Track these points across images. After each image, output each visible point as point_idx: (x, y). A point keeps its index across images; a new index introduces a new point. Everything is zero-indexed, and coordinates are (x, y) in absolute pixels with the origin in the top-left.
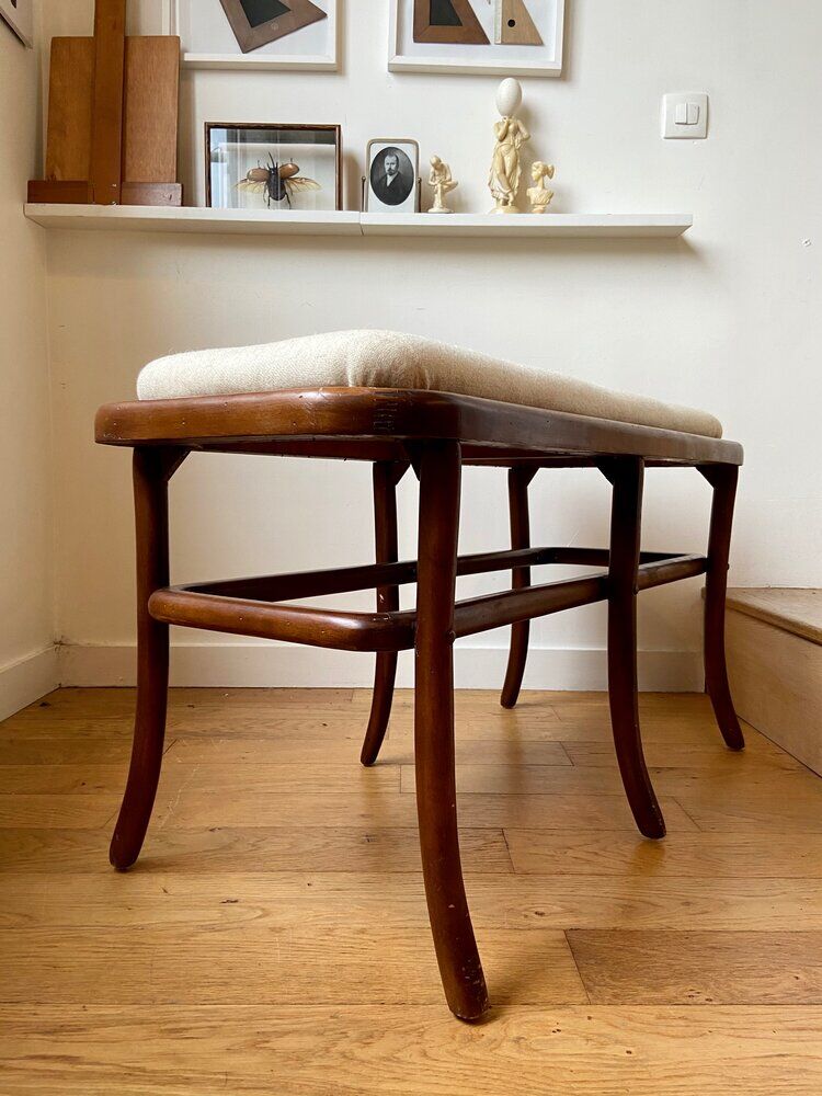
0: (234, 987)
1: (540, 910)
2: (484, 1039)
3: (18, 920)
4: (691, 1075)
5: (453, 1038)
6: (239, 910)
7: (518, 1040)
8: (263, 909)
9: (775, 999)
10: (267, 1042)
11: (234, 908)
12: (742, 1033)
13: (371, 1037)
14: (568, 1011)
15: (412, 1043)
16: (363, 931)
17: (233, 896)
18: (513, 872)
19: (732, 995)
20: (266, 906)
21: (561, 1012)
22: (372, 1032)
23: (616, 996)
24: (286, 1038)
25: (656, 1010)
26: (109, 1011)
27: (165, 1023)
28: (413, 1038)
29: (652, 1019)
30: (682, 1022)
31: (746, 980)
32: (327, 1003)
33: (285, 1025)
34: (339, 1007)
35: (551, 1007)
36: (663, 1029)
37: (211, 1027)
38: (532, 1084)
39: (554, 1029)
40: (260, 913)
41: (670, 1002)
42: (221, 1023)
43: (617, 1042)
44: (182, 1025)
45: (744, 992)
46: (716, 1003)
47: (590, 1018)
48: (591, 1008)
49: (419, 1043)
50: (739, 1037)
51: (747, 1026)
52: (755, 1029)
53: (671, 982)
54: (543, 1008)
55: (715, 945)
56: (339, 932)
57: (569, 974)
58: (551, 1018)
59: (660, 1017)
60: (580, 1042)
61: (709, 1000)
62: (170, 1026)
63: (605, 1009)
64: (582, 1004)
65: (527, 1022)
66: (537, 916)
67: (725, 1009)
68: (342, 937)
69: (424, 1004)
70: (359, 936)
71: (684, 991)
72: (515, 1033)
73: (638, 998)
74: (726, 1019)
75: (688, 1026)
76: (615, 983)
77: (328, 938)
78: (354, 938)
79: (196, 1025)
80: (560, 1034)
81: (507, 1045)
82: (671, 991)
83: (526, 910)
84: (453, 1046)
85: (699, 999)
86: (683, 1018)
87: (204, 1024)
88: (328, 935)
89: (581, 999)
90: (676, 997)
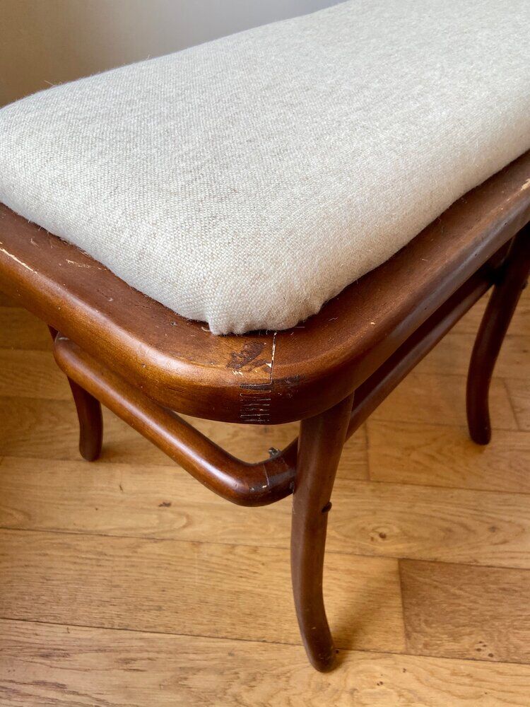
0: (166, 613)
1: (384, 531)
2: (329, 689)
3: (20, 517)
5: (309, 685)
6: (171, 516)
7: (352, 692)
8: (188, 517)
10: (186, 679)
11: (168, 514)
12: (508, 696)
13: (254, 679)
14: (389, 662)
15: (281, 689)
16: (255, 550)
17: (168, 498)
18: (368, 480)
19: (508, 651)
20: (190, 511)
21: (385, 662)
22: (255, 674)
23: (426, 645)
24: (200, 676)
25: (451, 663)
26: (84, 634)
27: (120, 652)
28: (282, 684)
30: (467, 680)
31: (522, 633)
32: (226, 638)
33: (199, 660)
34: (235, 643)
35: (378, 655)
37: (149, 659)
39: (378, 681)
40: (184, 521)
41: (462, 656)
42: (156, 655)
44: (132, 655)
45: (517, 647)
46: (494, 659)
47: (405, 670)
48: (406, 658)
49: (286, 690)
50: (505, 701)
51: (513, 689)
52: (518, 692)
53: (468, 630)
54: (374, 655)
55: (506, 586)
56: (239, 550)
57: (396, 616)
58: (378, 668)
59: (454, 674)
60: (395, 696)
61: (491, 655)
62: (123, 656)
63: (417, 660)
64: (401, 654)
65: (361, 672)
66: (380, 540)
67: (502, 667)
68: (241, 556)
69: (293, 644)
70: (253, 556)
71: (475, 643)
72: (351, 683)
73: (442, 649)
74: (500, 679)
75: (471, 685)
76: (428, 630)
77: (231, 557)
78: (248, 559)
79: (140, 655)
80: (382, 687)
81: (345, 696)
82: (466, 642)
83: (373, 530)
84: (309, 695)
85: (484, 654)
86: (469, 676)
87: (145, 655)
88: (231, 553)
89: (401, 648)
90: (468, 650)
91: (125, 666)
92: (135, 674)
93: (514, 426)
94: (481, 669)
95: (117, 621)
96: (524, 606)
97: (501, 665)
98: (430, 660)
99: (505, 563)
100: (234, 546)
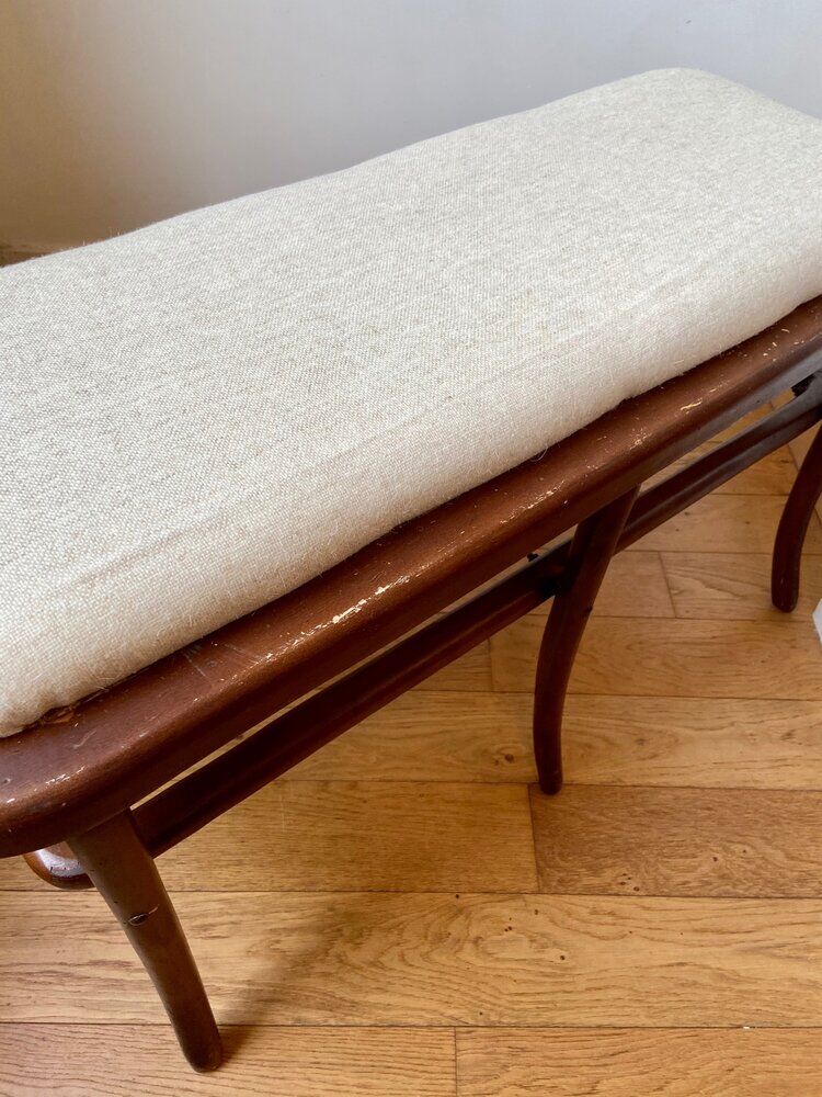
0: (248, 868)
1: (510, 752)
2: (450, 940)
4: (606, 987)
5: (426, 937)
7: (477, 940)
9: (691, 889)
12: (656, 934)
13: (360, 935)
14: (520, 903)
15: (393, 944)
16: (354, 785)
18: (492, 691)
19: (656, 883)
21: (513, 904)
22: (361, 929)
23: (561, 881)
25: (590, 901)
27: (195, 917)
28: (394, 938)
29: (584, 913)
30: (609, 919)
31: (673, 861)
32: (325, 891)
33: (292, 920)
34: (336, 896)
35: (507, 897)
36: (594, 928)
37: (232, 923)
38: (484, 997)
39: (506, 926)
41: (604, 891)
42: (241, 918)
43: (555, 944)
44: (209, 920)
45: (667, 879)
46: (641, 893)
47: (537, 912)
48: (540, 898)
49: (398, 944)
50: (652, 939)
51: (662, 925)
52: (667, 929)
53: (610, 862)
54: (501, 897)
55: (653, 807)
56: (333, 787)
57: (525, 850)
58: (506, 912)
59: (594, 912)
60: (526, 943)
61: (636, 889)
62: (199, 922)
63: (551, 899)
64: (533, 893)
65: (486, 917)
66: (506, 763)
67: (648, 901)
68: (338, 794)
69: (404, 892)
70: (351, 793)
71: (618, 876)
72: (475, 932)
73: (579, 885)
74: (646, 915)
75: (614, 924)
76: (562, 864)
77: (324, 795)
78: (346, 797)
79: (219, 920)
80: (510, 933)
81: (468, 947)
82: (608, 875)
83: (498, 752)
84: (426, 948)
85: (629, 888)
86: (612, 914)
87: (226, 919)
88: (323, 791)
89: (533, 886)
90: (610, 885)
91: (203, 934)
92: (217, 941)
93: (670, 613)
94: (624, 905)
95: (187, 882)
96: (675, 830)
97: (648, 900)
98: (567, 898)
99: (654, 781)
100: (326, 783)
